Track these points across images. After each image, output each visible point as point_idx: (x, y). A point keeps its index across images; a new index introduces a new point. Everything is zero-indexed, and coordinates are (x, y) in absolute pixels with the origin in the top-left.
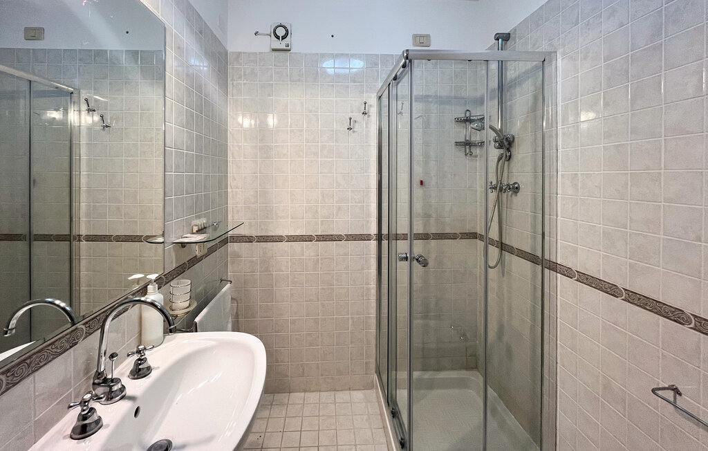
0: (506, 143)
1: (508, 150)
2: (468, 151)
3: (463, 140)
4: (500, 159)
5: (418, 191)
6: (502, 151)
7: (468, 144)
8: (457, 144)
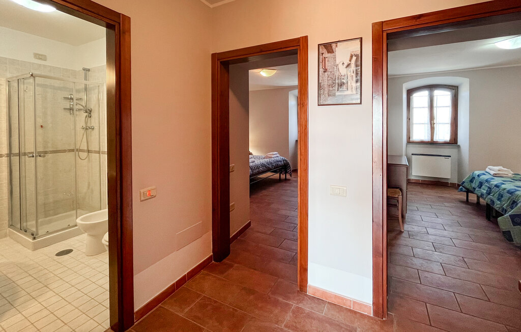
0: (88, 111)
1: (90, 114)
2: (72, 112)
3: (69, 107)
4: (86, 117)
5: (40, 131)
6: (87, 114)
7: (71, 109)
8: (65, 109)
